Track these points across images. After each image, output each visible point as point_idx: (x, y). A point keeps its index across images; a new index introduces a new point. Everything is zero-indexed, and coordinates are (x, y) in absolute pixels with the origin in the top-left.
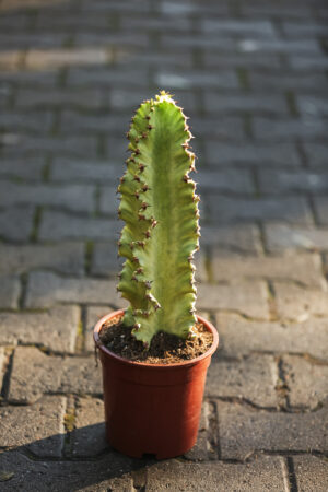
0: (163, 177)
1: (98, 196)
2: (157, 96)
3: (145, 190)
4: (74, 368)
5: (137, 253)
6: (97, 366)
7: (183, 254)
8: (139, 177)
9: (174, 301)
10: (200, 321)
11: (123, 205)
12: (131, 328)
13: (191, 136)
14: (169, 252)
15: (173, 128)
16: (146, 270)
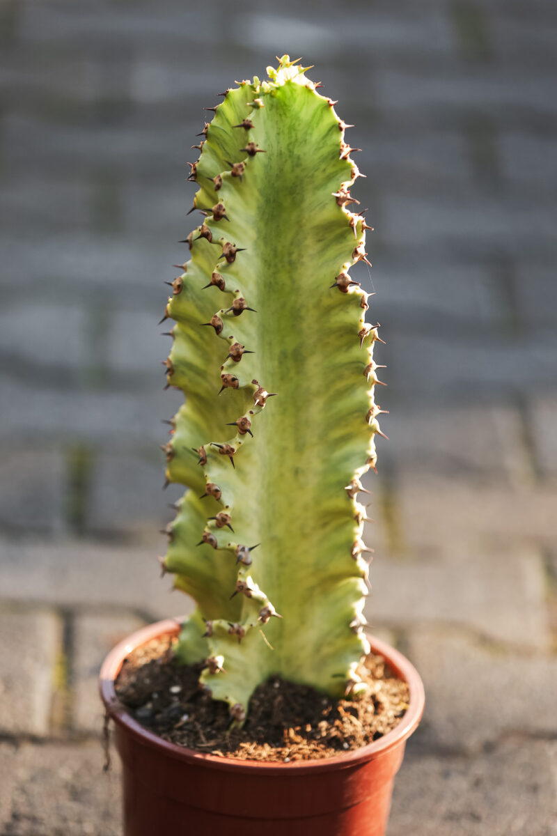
0: (283, 277)
1: (99, 331)
2: (270, 70)
3: (238, 311)
4: (44, 774)
5: (215, 475)
6: (106, 768)
7: (333, 478)
8: (221, 276)
9: (308, 598)
10: (375, 652)
11: (180, 350)
12: (197, 669)
13: (357, 173)
14: (297, 472)
15: (310, 153)
16: (240, 517)
